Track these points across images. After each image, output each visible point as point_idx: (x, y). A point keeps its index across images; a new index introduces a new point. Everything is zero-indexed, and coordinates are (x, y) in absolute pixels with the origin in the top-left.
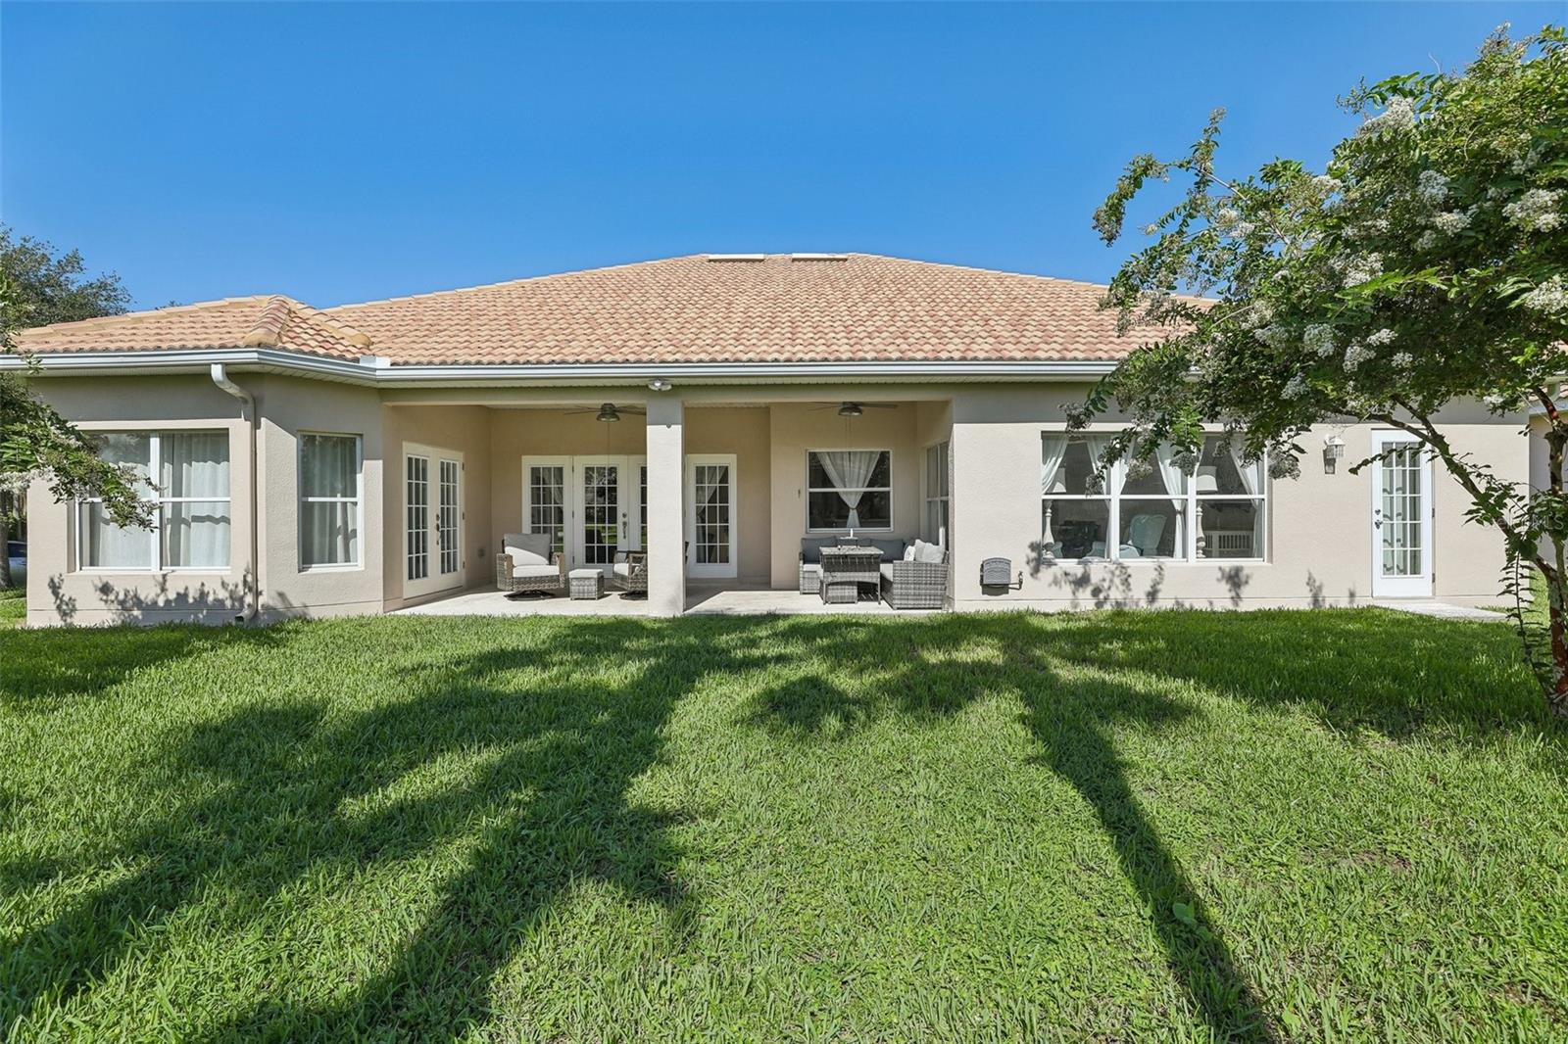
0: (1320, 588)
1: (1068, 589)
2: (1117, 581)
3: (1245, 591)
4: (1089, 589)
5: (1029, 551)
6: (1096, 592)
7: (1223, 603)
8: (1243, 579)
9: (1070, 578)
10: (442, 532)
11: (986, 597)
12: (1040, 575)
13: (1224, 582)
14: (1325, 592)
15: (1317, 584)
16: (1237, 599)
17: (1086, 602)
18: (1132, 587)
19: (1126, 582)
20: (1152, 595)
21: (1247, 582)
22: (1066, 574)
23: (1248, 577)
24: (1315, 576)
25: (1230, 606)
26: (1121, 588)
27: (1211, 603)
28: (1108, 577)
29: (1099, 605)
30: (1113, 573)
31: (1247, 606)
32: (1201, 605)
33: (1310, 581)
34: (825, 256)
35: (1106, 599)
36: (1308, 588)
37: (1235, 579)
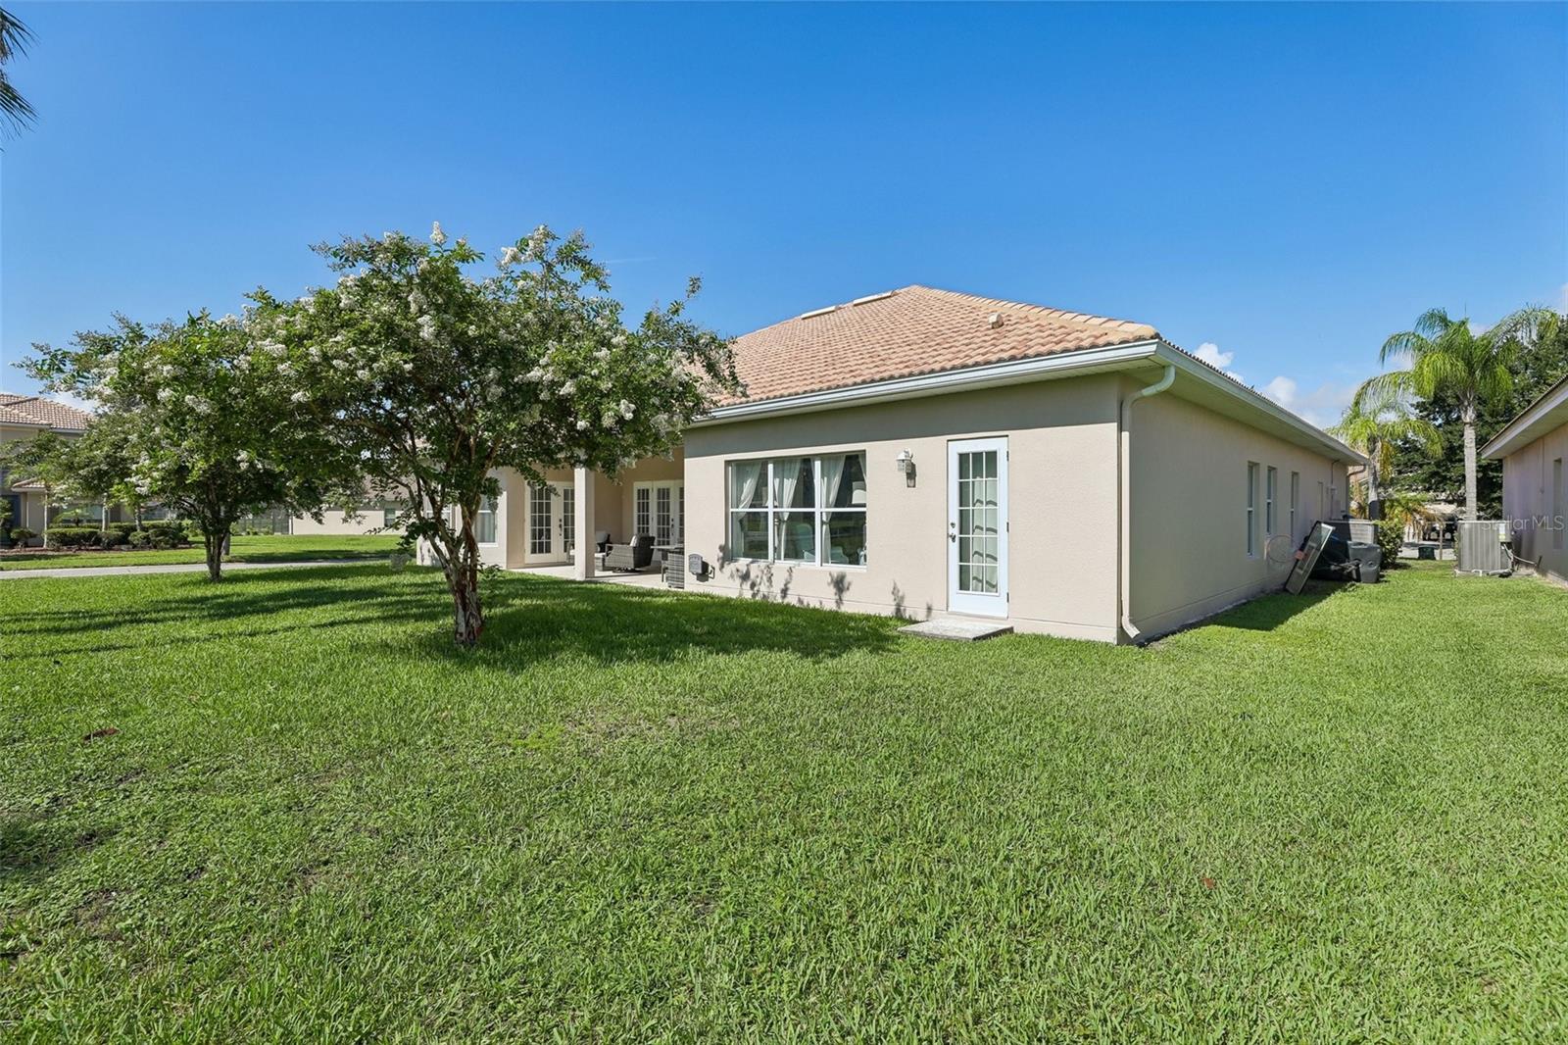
0: (902, 598)
1: (738, 581)
2: (765, 578)
3: (846, 596)
4: (749, 583)
5: (718, 551)
6: (753, 585)
7: (830, 605)
8: (846, 585)
9: (740, 574)
10: (565, 530)
11: (698, 582)
12: (724, 570)
13: (832, 586)
14: (906, 603)
15: (900, 594)
16: (839, 602)
17: (748, 595)
18: (773, 584)
19: (770, 580)
20: (784, 592)
21: (848, 589)
22: (738, 570)
23: (849, 584)
24: (899, 586)
25: (834, 607)
26: (767, 584)
27: (821, 603)
28: (760, 574)
29: (754, 595)
30: (763, 572)
31: (848, 608)
32: (814, 604)
33: (895, 591)
34: (876, 297)
35: (758, 591)
36: (893, 597)
37: (840, 584)
